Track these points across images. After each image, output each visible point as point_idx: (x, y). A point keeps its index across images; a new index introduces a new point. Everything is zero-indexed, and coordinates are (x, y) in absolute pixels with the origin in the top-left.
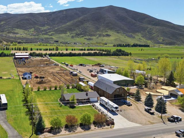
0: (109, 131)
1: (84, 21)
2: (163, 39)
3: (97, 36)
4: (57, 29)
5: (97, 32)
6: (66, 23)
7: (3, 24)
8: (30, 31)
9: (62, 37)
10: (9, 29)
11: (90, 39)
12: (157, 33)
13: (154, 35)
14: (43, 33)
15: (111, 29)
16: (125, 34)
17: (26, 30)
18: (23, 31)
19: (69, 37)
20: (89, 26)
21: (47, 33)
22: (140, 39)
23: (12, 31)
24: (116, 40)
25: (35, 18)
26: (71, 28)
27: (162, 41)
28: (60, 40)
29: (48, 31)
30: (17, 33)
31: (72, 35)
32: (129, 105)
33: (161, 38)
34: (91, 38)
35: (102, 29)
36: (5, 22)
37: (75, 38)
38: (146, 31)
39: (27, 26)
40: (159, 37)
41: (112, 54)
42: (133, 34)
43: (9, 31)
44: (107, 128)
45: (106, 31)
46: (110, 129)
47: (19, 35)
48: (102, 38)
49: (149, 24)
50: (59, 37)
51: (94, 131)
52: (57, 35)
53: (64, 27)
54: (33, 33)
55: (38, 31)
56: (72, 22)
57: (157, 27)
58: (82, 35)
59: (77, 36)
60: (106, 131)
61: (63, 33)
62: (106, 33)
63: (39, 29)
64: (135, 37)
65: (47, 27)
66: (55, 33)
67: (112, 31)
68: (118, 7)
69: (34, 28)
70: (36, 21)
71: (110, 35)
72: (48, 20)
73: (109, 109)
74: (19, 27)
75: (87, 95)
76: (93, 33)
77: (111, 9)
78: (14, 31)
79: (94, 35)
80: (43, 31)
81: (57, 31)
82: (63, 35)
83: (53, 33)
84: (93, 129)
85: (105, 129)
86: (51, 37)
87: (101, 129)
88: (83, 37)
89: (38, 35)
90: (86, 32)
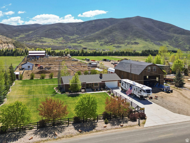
0: (135, 132)
1: (113, 29)
2: (189, 46)
3: (126, 44)
4: (85, 38)
5: (126, 40)
6: (95, 32)
7: (31, 34)
8: (58, 39)
9: (91, 45)
10: (37, 38)
11: (118, 47)
12: (184, 41)
13: (181, 43)
14: (71, 41)
15: (139, 37)
16: (153, 42)
17: (54, 39)
18: (52, 40)
19: (98, 45)
20: (118, 34)
21: (76, 41)
22: (168, 47)
23: (40, 40)
24: (144, 47)
25: (64, 28)
26: (100, 37)
27: (188, 48)
28: (89, 48)
29: (77, 40)
30: (45, 42)
31: (101, 43)
32: (169, 91)
33: (187, 45)
34: (120, 45)
35: (130, 37)
36: (33, 32)
37: (104, 46)
38: (173, 39)
39: (56, 35)
40: (186, 45)
41: (141, 54)
42: (160, 42)
43: (36, 40)
44: (131, 126)
45: (134, 39)
46: (137, 127)
47: (47, 44)
48: (130, 45)
49: (175, 33)
50: (88, 45)
51: (101, 132)
52: (86, 43)
53: (93, 35)
54: (62, 41)
55: (67, 40)
56: (100, 31)
57: (183, 35)
58: (111, 43)
59: (106, 44)
60: (129, 131)
61: (92, 41)
62: (134, 41)
63: (68, 38)
64: (163, 44)
65: (77, 36)
66: (84, 41)
67: (140, 39)
68: (144, 18)
69: (63, 37)
70: (66, 30)
71: (138, 42)
72: (78, 30)
73: (135, 95)
74: (47, 36)
75: (101, 77)
76: (121, 41)
77: (139, 19)
78: (42, 40)
79: (123, 43)
80: (72, 39)
81: (86, 40)
82: (92, 43)
83: (82, 41)
84: (100, 129)
85: (126, 127)
86: (79, 45)
87: (117, 128)
88: (111, 45)
89: (66, 44)
90: (115, 40)
